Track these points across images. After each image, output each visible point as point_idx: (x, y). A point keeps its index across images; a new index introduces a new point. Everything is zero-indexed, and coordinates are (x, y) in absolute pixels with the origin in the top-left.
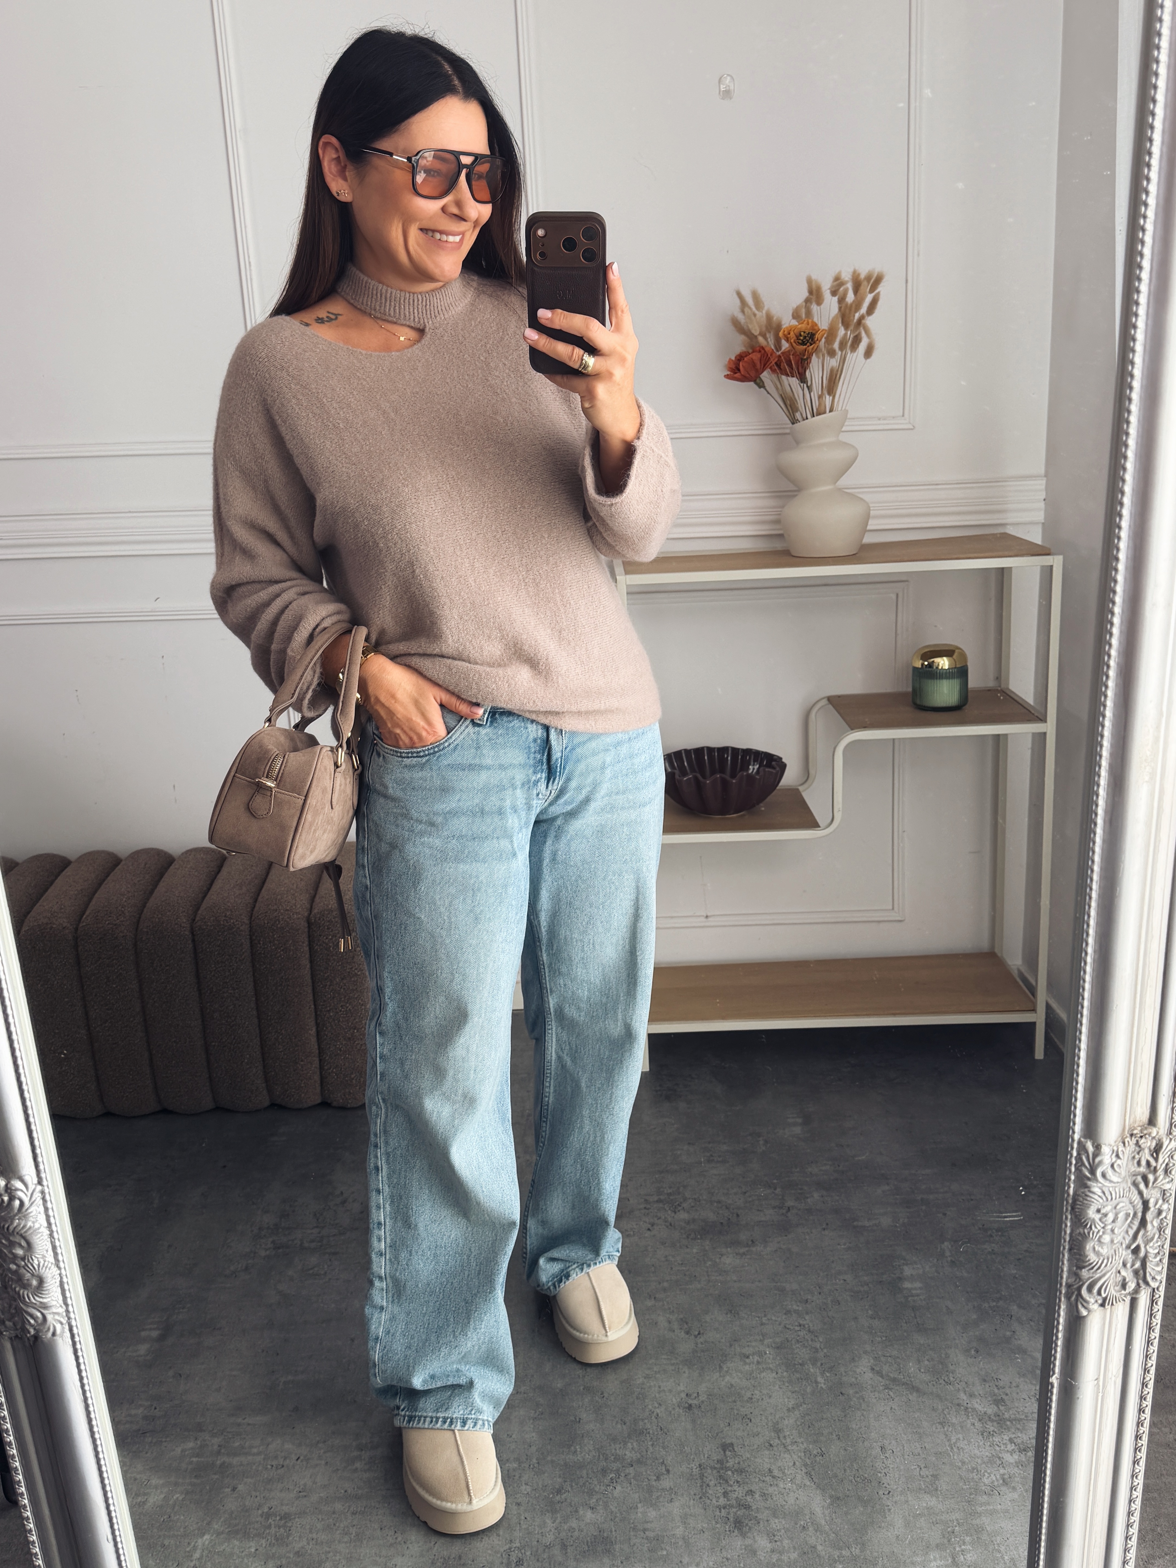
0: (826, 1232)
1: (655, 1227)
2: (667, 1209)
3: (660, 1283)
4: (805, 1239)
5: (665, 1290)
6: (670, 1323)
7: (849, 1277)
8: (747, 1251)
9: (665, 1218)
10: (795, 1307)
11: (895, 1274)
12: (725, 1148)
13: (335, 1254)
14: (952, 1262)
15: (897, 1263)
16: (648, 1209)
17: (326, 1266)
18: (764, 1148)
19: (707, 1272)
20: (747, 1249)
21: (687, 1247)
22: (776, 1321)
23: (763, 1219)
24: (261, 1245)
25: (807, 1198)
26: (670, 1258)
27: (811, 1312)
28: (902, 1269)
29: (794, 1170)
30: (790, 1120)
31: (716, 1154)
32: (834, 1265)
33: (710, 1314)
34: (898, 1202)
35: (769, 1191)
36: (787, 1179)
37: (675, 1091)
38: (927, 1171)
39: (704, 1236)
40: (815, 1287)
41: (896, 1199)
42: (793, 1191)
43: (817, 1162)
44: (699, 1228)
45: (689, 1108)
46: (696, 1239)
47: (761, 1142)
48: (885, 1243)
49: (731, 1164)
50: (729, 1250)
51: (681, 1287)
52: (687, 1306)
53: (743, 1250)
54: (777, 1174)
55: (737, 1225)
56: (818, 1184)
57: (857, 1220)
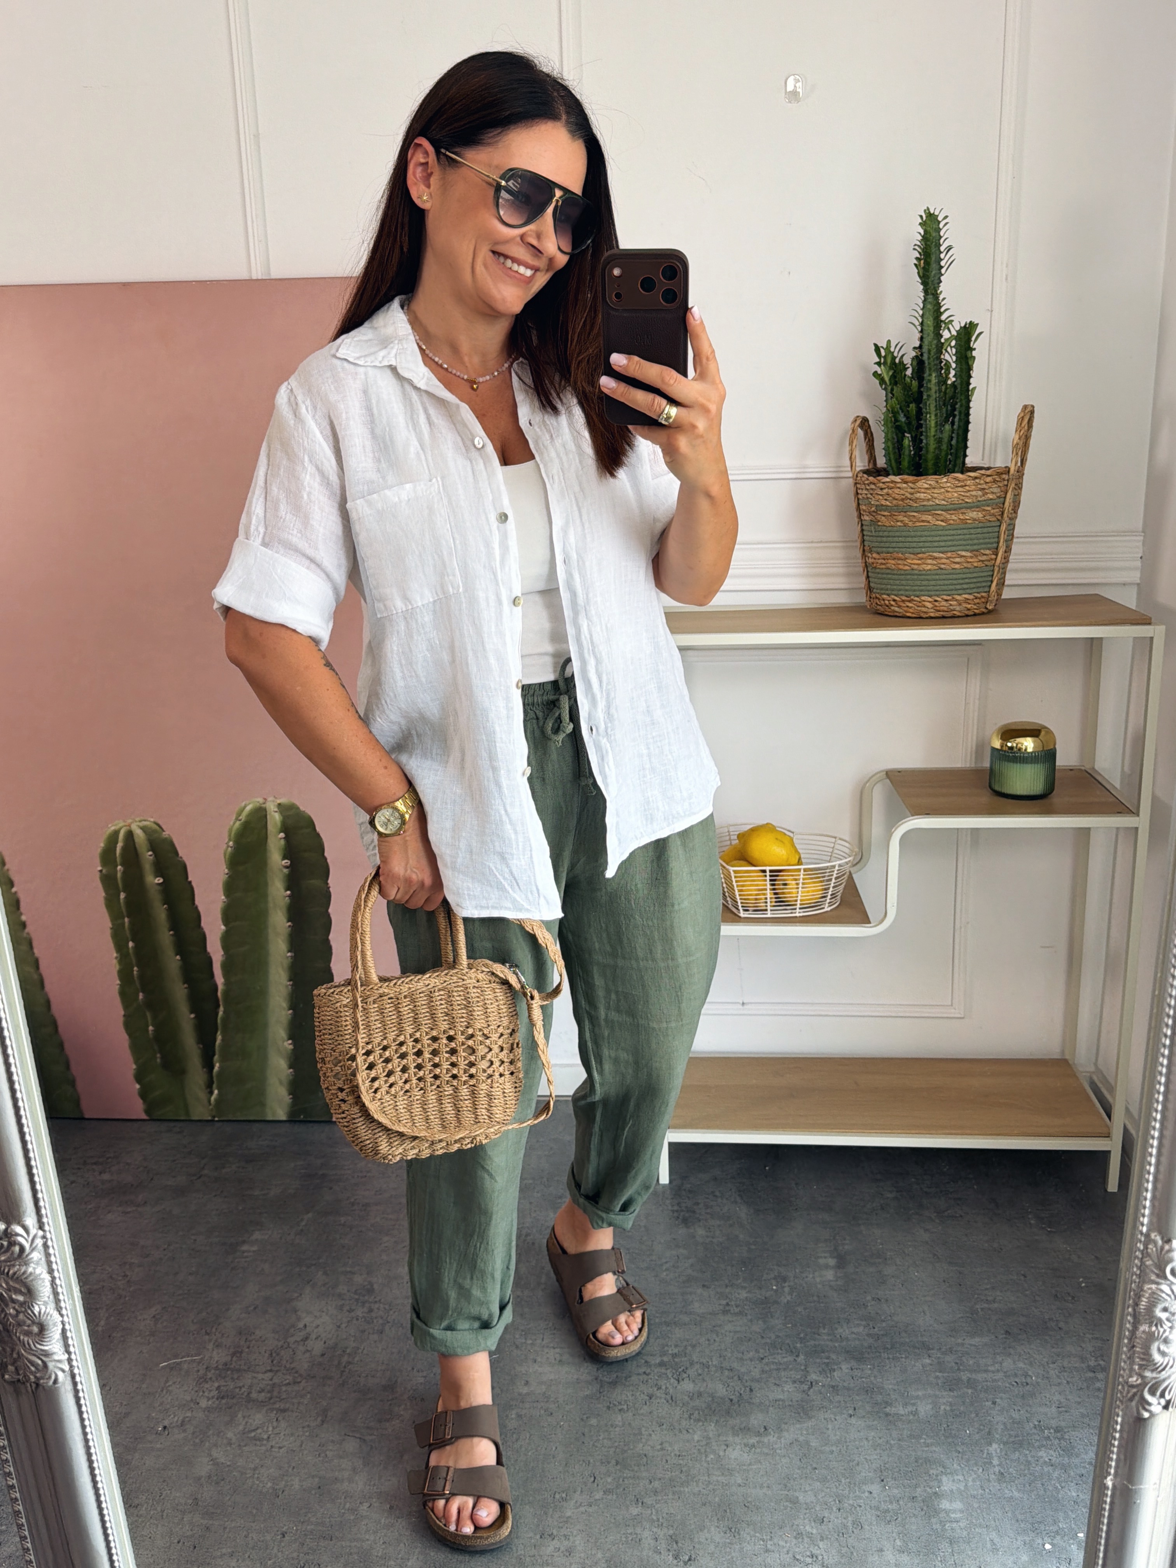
0: (853, 1420)
1: (653, 1400)
2: (670, 1376)
3: (651, 1482)
4: (828, 1429)
5: (656, 1492)
6: (656, 1540)
7: (875, 1488)
8: (758, 1442)
9: (666, 1388)
10: (808, 1528)
11: (931, 1488)
12: (744, 1294)
13: (284, 1411)
14: (1002, 1474)
15: (935, 1472)
16: (648, 1375)
17: (270, 1428)
18: (789, 1298)
19: (708, 1469)
20: (757, 1439)
21: (688, 1432)
22: (783, 1547)
23: (780, 1397)
24: (204, 1392)
25: (834, 1370)
26: (666, 1445)
27: (827, 1538)
28: (940, 1481)
29: (822, 1330)
30: (822, 1261)
31: (733, 1303)
32: (859, 1468)
33: (706, 1531)
34: (939, 1382)
35: (790, 1358)
36: (812, 1343)
37: (694, 1212)
38: (976, 1341)
39: (708, 1418)
40: (835, 1500)
41: (937, 1377)
42: (818, 1360)
43: (848, 1321)
44: (704, 1406)
45: (707, 1237)
46: (699, 1420)
47: (787, 1290)
48: (922, 1441)
49: (749, 1317)
50: (736, 1438)
51: (674, 1489)
52: (679, 1517)
53: (753, 1440)
54: (802, 1335)
55: (749, 1403)
56: (848, 1352)
57: (891, 1405)
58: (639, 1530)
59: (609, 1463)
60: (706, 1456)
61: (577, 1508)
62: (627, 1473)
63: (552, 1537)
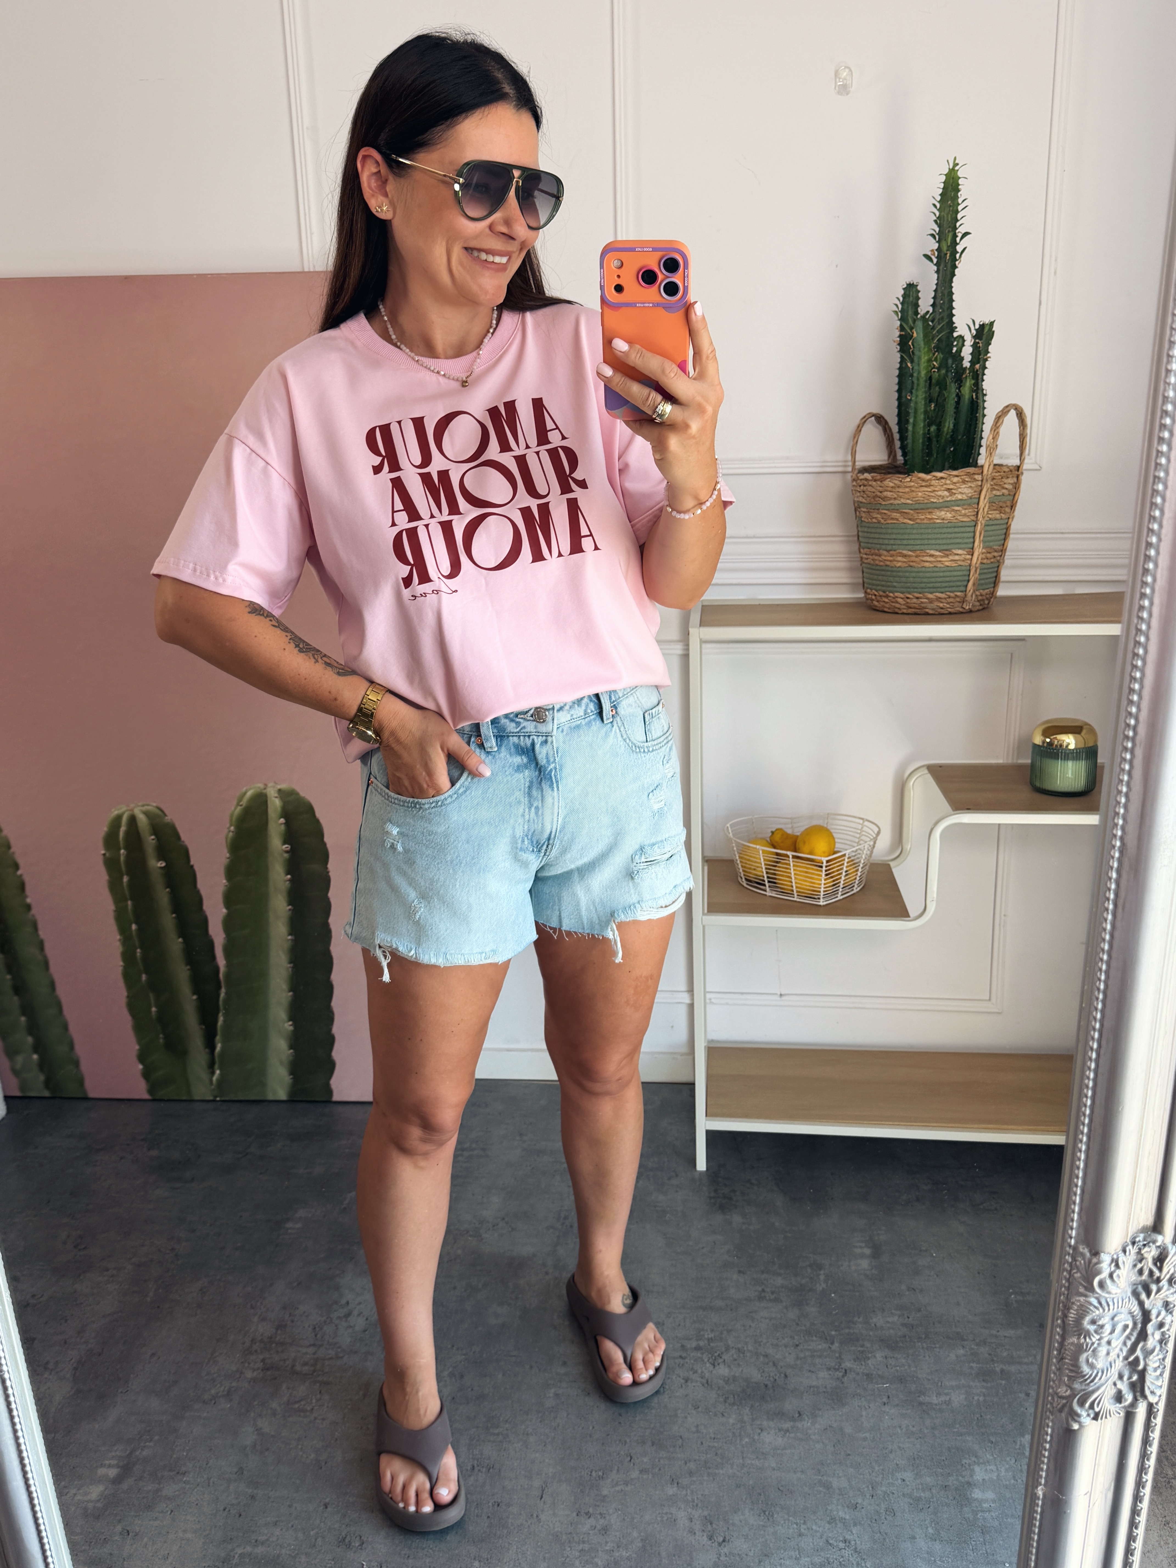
0: (886, 1408)
1: (689, 1383)
2: (706, 1360)
3: (686, 1463)
4: (862, 1416)
5: (691, 1473)
6: (691, 1520)
7: (908, 1475)
8: (792, 1427)
9: (702, 1372)
10: (841, 1514)
11: (963, 1477)
12: (779, 1281)
15: (967, 1461)
16: (684, 1359)
17: (314, 1401)
18: (824, 1286)
19: (742, 1452)
20: (792, 1423)
21: (723, 1415)
22: (816, 1531)
23: (814, 1383)
24: (249, 1364)
25: (868, 1358)
26: (702, 1429)
27: (860, 1523)
28: (972, 1470)
29: (856, 1319)
30: (858, 1251)
31: (768, 1290)
32: (892, 1456)
33: (740, 1513)
34: (973, 1372)
35: (824, 1346)
36: (847, 1331)
37: (731, 1199)
38: (1011, 1333)
39: (743, 1402)
40: (868, 1487)
41: (971, 1368)
42: (853, 1348)
43: (883, 1310)
44: (739, 1390)
45: (744, 1223)
46: (734, 1404)
47: (822, 1277)
48: (955, 1430)
49: (784, 1304)
50: (771, 1423)
51: (710, 1471)
52: (713, 1499)
53: (787, 1425)
54: (836, 1324)
55: (784, 1389)
56: (882, 1340)
57: (924, 1394)
58: (673, 1510)
59: (644, 1443)
60: (741, 1440)
61: (613, 1487)
62: (663, 1454)
63: (588, 1515)
